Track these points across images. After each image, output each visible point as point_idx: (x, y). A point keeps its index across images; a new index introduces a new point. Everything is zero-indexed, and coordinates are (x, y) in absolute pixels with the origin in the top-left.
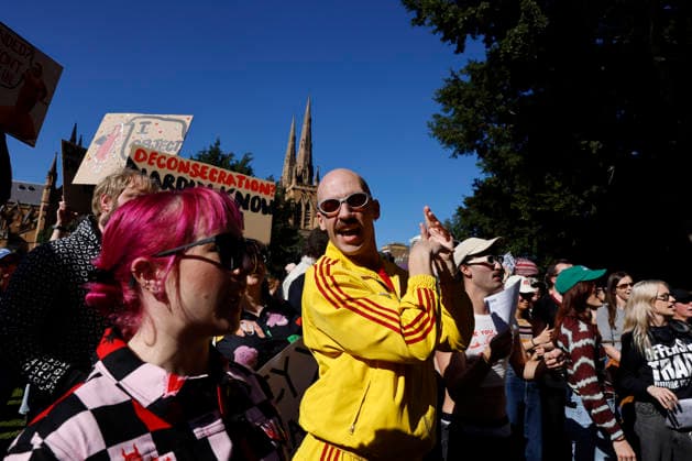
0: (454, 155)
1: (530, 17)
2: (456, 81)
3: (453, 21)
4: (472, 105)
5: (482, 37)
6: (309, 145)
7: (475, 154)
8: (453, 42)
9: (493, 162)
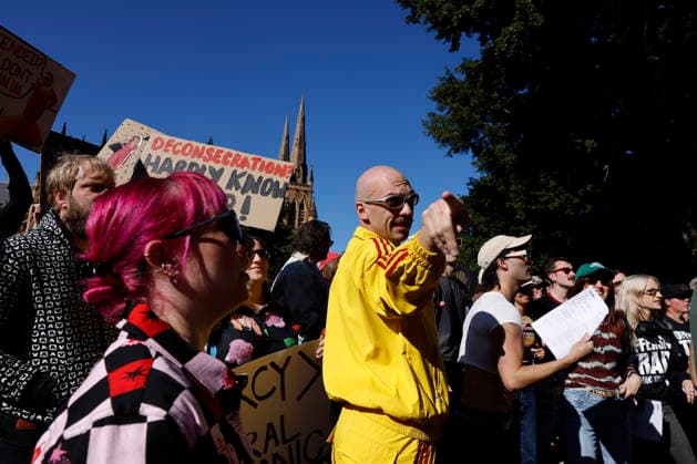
0: (449, 154)
1: (524, 18)
2: (451, 79)
3: (447, 20)
4: (467, 104)
5: (477, 35)
6: (302, 144)
7: (470, 153)
8: (448, 40)
9: (489, 161)
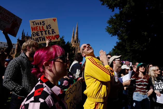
0: (112, 36)
1: (130, 4)
2: (112, 18)
3: (111, 4)
4: (116, 24)
5: (118, 8)
6: (77, 34)
7: (117, 36)
8: (111, 9)
9: (121, 37)
